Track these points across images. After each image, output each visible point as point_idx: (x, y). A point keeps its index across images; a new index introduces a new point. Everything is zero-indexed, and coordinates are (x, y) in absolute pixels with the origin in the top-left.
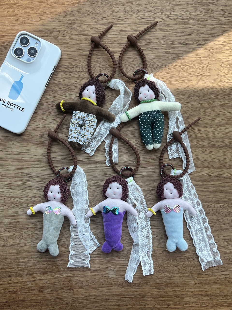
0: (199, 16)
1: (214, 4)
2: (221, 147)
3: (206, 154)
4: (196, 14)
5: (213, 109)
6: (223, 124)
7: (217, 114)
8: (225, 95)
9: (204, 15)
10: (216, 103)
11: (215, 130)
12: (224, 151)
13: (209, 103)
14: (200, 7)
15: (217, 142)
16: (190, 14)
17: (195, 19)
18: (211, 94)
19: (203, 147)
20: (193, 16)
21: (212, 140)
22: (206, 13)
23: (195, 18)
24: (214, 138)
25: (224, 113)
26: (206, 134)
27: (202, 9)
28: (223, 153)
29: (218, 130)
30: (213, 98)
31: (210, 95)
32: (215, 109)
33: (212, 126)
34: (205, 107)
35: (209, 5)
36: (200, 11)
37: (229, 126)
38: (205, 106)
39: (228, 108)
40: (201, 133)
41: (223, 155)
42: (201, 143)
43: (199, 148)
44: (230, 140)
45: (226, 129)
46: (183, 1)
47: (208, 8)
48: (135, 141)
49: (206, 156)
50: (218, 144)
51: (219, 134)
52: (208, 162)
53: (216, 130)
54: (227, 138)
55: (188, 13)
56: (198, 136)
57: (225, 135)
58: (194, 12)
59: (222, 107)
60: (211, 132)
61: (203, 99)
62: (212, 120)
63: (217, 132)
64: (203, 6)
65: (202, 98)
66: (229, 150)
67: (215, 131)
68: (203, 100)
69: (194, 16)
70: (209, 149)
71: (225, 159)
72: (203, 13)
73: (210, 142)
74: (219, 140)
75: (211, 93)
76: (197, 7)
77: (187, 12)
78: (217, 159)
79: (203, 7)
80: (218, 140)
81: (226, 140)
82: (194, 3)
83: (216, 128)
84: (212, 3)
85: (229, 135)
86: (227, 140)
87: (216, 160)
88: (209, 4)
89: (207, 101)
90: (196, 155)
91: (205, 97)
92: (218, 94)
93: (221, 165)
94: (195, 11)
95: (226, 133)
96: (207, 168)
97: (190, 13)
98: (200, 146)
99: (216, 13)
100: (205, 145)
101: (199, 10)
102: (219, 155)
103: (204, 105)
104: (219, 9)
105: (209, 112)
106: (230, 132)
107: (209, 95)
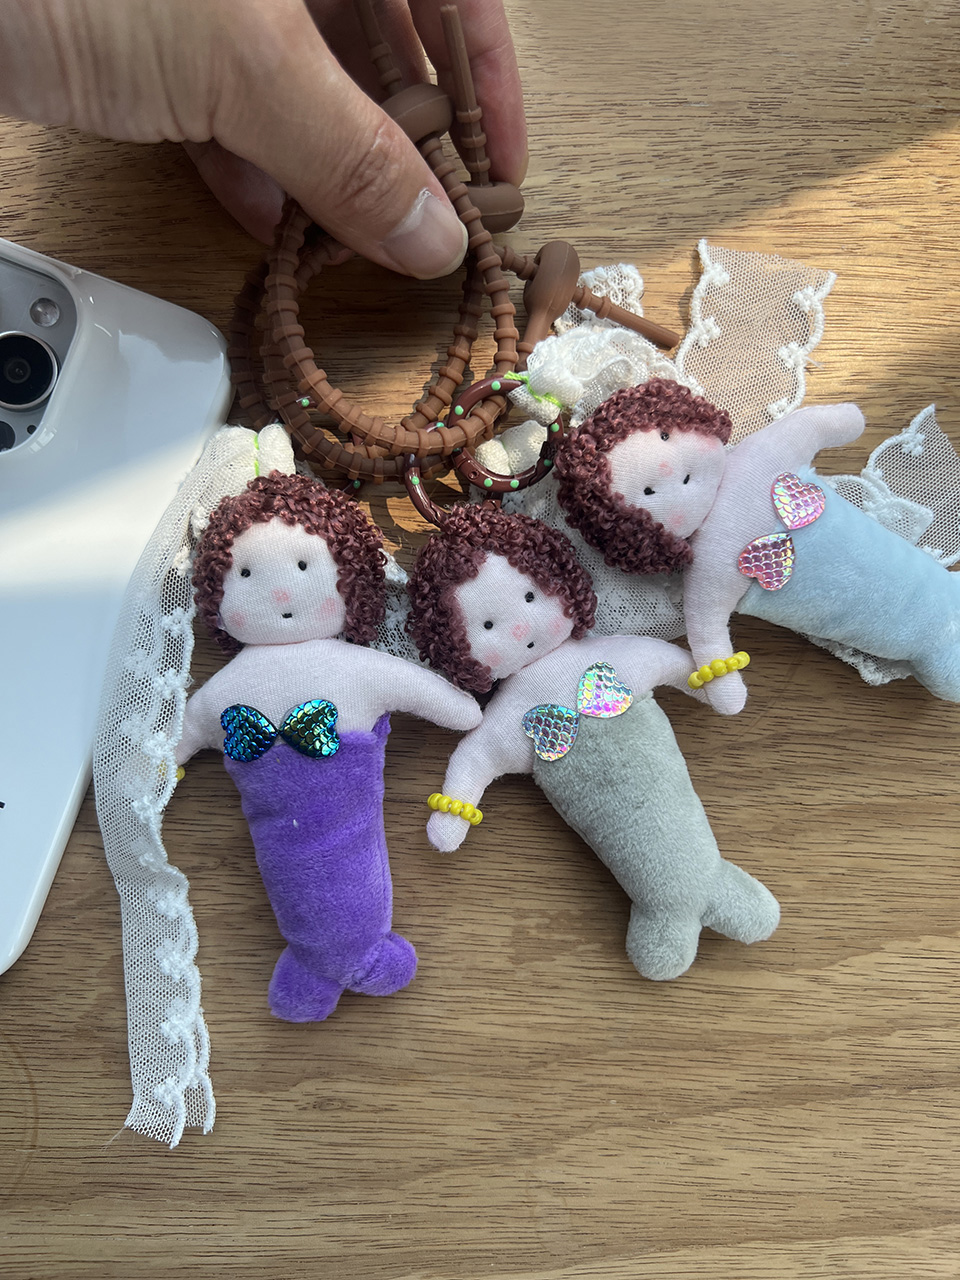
0: (684, 196)
1: (785, 111)
2: (855, 1091)
3: (761, 1151)
4: (665, 181)
5: (799, 837)
6: (865, 938)
7: (824, 874)
8: (875, 739)
9: (721, 190)
10: (821, 796)
11: (815, 979)
12: (873, 1114)
13: (774, 800)
14: (692, 132)
15: (829, 1061)
16: (625, 183)
17: (664, 219)
18: (785, 737)
19: (738, 1103)
20: (651, 200)
21: (796, 1048)
22: (733, 173)
23: (660, 211)
24: (808, 1038)
25: (868, 862)
26: (758, 1012)
27: (705, 146)
28: (869, 1132)
29: (840, 979)
30: (799, 761)
31: (774, 746)
32: (813, 837)
33: (796, 958)
34: (749, 828)
35: (751, 123)
36: (692, 165)
37: (906, 944)
38: (749, 822)
39: (900, 826)
40: (725, 1010)
41: (873, 1147)
42: (731, 1078)
43: (717, 1108)
44: (915, 1042)
45: (886, 968)
46: (571, 94)
47: (747, 143)
49: (760, 1160)
50: (841, 1073)
51: (843, 1007)
52: (775, 1198)
54: (892, 1026)
55: (609, 175)
56: (706, 1032)
57: (883, 1007)
58: (653, 166)
59: (855, 824)
61: (731, 775)
63: (827, 992)
64: (712, 127)
65: (723, 768)
66: (906, 1107)
67: (813, 986)
68: (728, 781)
69: (655, 195)
70: (782, 1112)
71: (887, 1169)
72: (712, 173)
73: (783, 1064)
74: (842, 1045)
75: (782, 730)
76: (671, 133)
77: (602, 168)
78: (834, 1171)
79: (712, 137)
80: (836, 1044)
81: (886, 1040)
82: (647, 104)
83: (818, 964)
84: (769, 106)
85: (908, 1007)
86: (895, 1040)
87: (823, 1183)
88: (749, 113)
89: (759, 788)
90: (702, 1164)
91: (748, 760)
92: (826, 735)
93: (861, 1213)
94: (661, 160)
95: (887, 992)
96: (768, 1239)
97: (624, 176)
98: (724, 1097)
99: (800, 172)
100: (753, 1087)
101: (688, 154)
102: (843, 1146)
103: (742, 815)
104: (819, 145)
105: (776, 862)
106: (911, 986)
107: (769, 742)
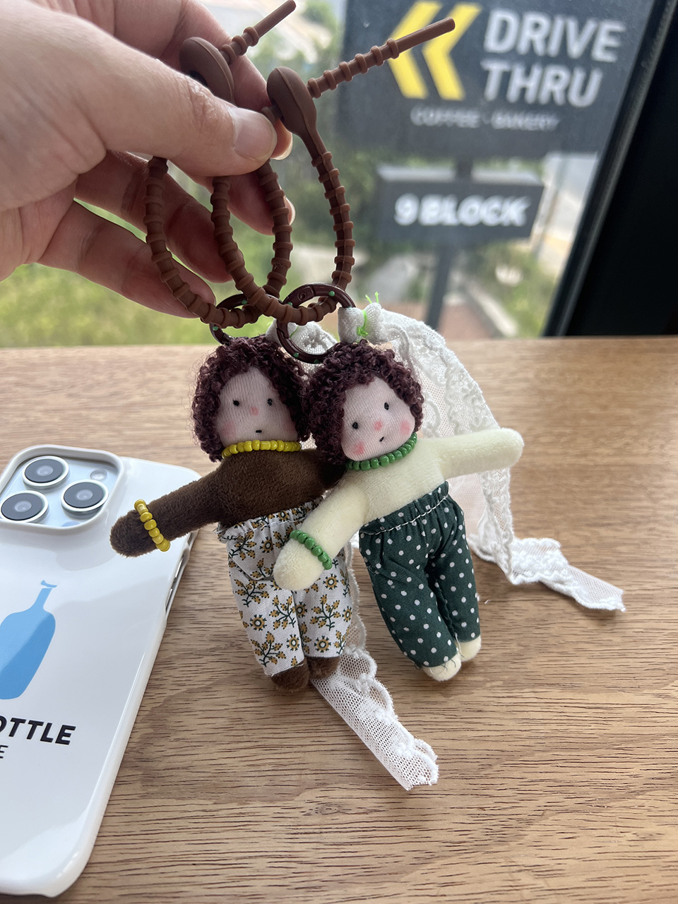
48: (278, 810)
53: (667, 696)
60: (645, 706)
62: (623, 656)
